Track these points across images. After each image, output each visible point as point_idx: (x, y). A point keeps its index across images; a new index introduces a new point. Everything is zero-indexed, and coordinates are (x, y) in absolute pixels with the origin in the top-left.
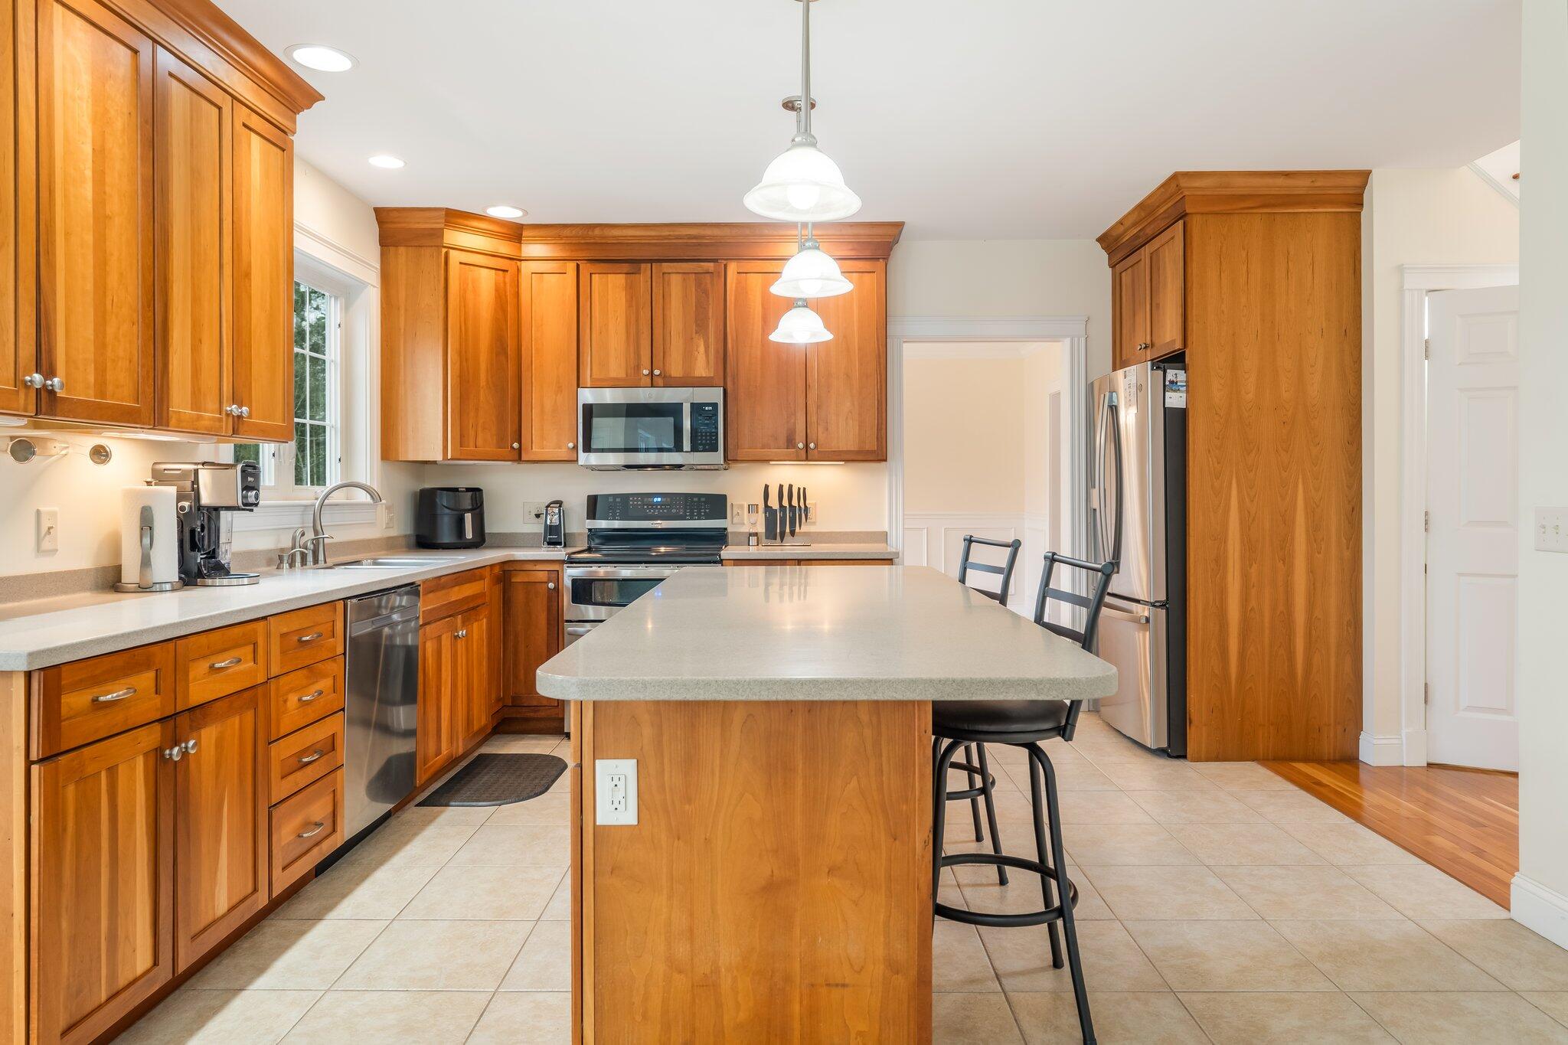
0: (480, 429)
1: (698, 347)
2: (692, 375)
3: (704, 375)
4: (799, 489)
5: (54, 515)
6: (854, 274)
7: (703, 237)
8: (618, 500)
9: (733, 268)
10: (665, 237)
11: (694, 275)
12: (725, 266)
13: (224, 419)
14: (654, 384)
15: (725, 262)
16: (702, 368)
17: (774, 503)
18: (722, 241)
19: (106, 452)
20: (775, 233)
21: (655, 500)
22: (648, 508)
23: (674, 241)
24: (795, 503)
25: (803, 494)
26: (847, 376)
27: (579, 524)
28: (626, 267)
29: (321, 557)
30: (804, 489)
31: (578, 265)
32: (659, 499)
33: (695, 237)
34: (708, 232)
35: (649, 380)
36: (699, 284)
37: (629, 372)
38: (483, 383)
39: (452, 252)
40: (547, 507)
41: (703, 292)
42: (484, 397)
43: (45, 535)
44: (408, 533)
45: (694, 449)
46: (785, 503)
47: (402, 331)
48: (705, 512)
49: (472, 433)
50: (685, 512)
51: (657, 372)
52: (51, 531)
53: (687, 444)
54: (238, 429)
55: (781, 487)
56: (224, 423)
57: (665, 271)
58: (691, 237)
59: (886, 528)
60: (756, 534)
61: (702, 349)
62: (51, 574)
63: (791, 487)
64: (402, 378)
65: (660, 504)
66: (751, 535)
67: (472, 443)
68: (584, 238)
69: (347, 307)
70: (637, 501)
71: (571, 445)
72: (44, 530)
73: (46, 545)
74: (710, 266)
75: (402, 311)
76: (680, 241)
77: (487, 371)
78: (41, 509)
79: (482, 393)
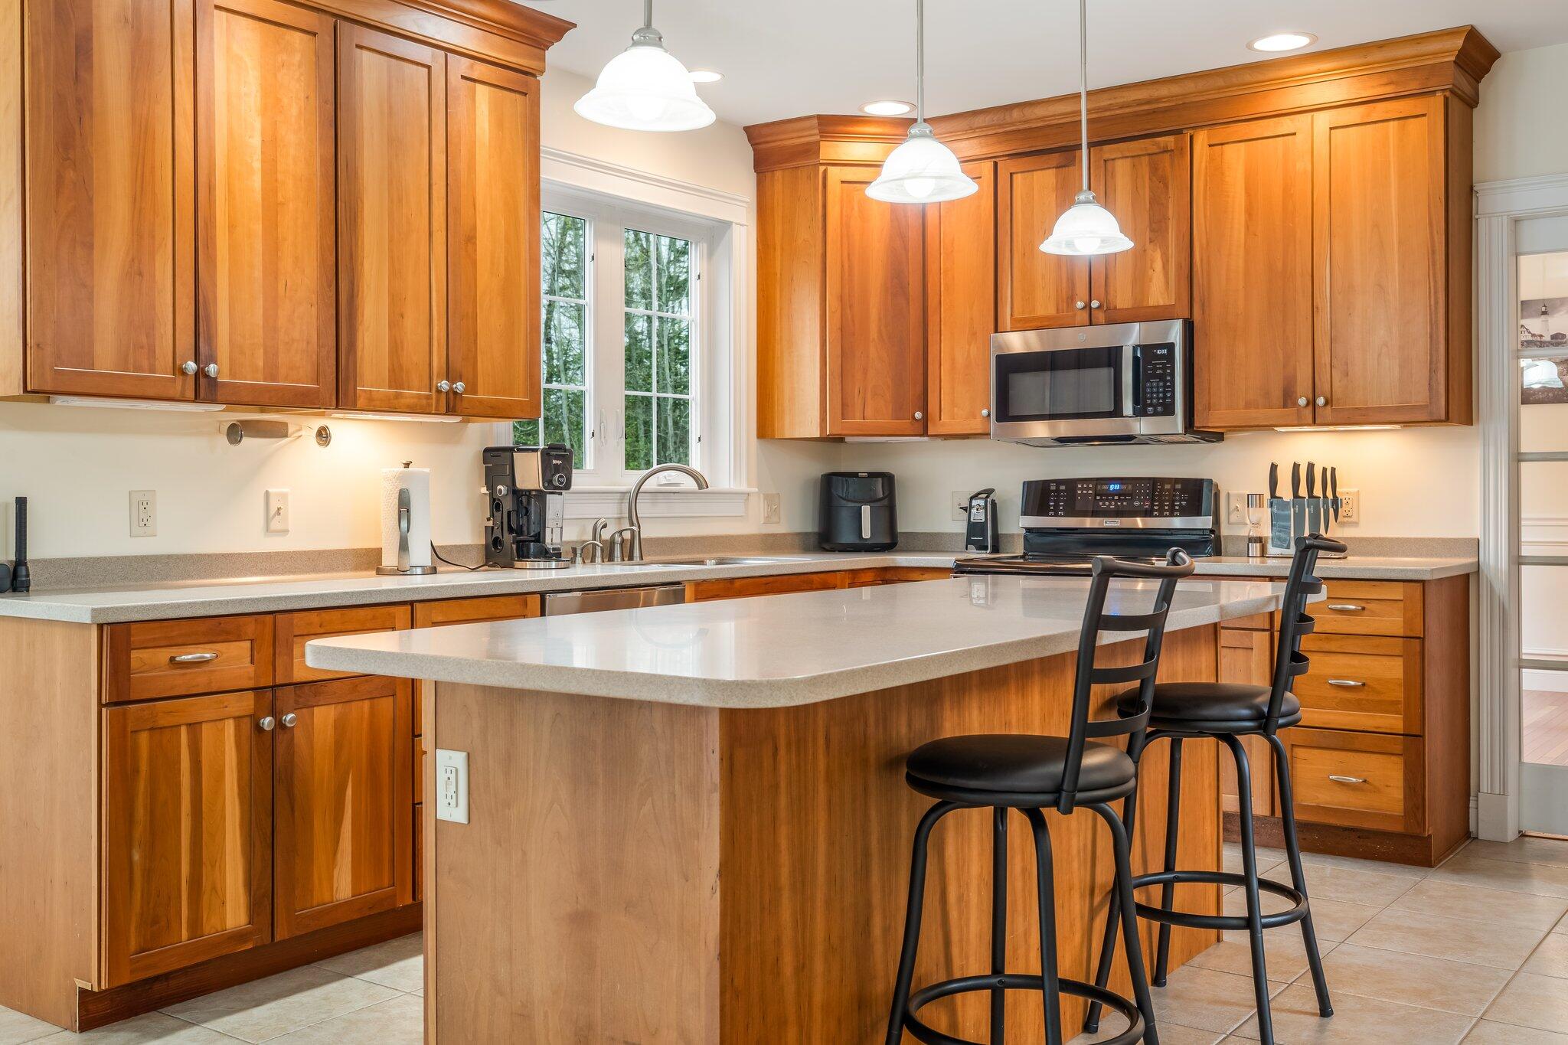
0: (869, 395)
1: (1152, 261)
2: (1145, 304)
3: (1161, 303)
4: (1325, 470)
5: (283, 496)
6: (1391, 123)
7: (1158, 100)
8: (1063, 488)
9: (1201, 138)
10: (1106, 109)
11: (1147, 158)
12: (1191, 138)
13: (434, 397)
14: (1094, 320)
15: (1191, 132)
16: (1159, 293)
17: (1285, 491)
18: (1187, 101)
19: (327, 434)
20: (1261, 77)
21: (1112, 487)
22: (1101, 499)
23: (1118, 112)
24: (1318, 491)
25: (1331, 478)
26: (1380, 285)
27: (1016, 523)
28: (1055, 158)
29: (637, 553)
30: (1333, 470)
31: (996, 164)
32: (1117, 487)
33: (1148, 102)
34: (1163, 91)
35: (1085, 315)
36: (1154, 169)
37: (1060, 307)
38: (874, 333)
39: (831, 169)
40: (972, 498)
41: (1159, 180)
42: (876, 357)
43: (275, 515)
44: (810, 530)
45: (1140, 412)
46: (1303, 491)
47: (779, 275)
48: (1180, 505)
49: (858, 402)
50: (1152, 505)
51: (1095, 304)
52: (281, 511)
53: (1128, 407)
54: (454, 406)
55: (1296, 467)
56: (434, 402)
57: (1107, 156)
58: (1140, 103)
59: (1477, 533)
60: (1259, 540)
61: (1158, 265)
63: (1311, 466)
64: (778, 337)
65: (1119, 493)
66: (1251, 540)
67: (858, 414)
68: (1000, 126)
69: (711, 254)
70: (1088, 489)
71: (985, 412)
72: (273, 510)
73: (275, 524)
74: (1170, 141)
75: (778, 253)
76: (1128, 110)
77: (880, 319)
78: (270, 490)
79: (872, 350)
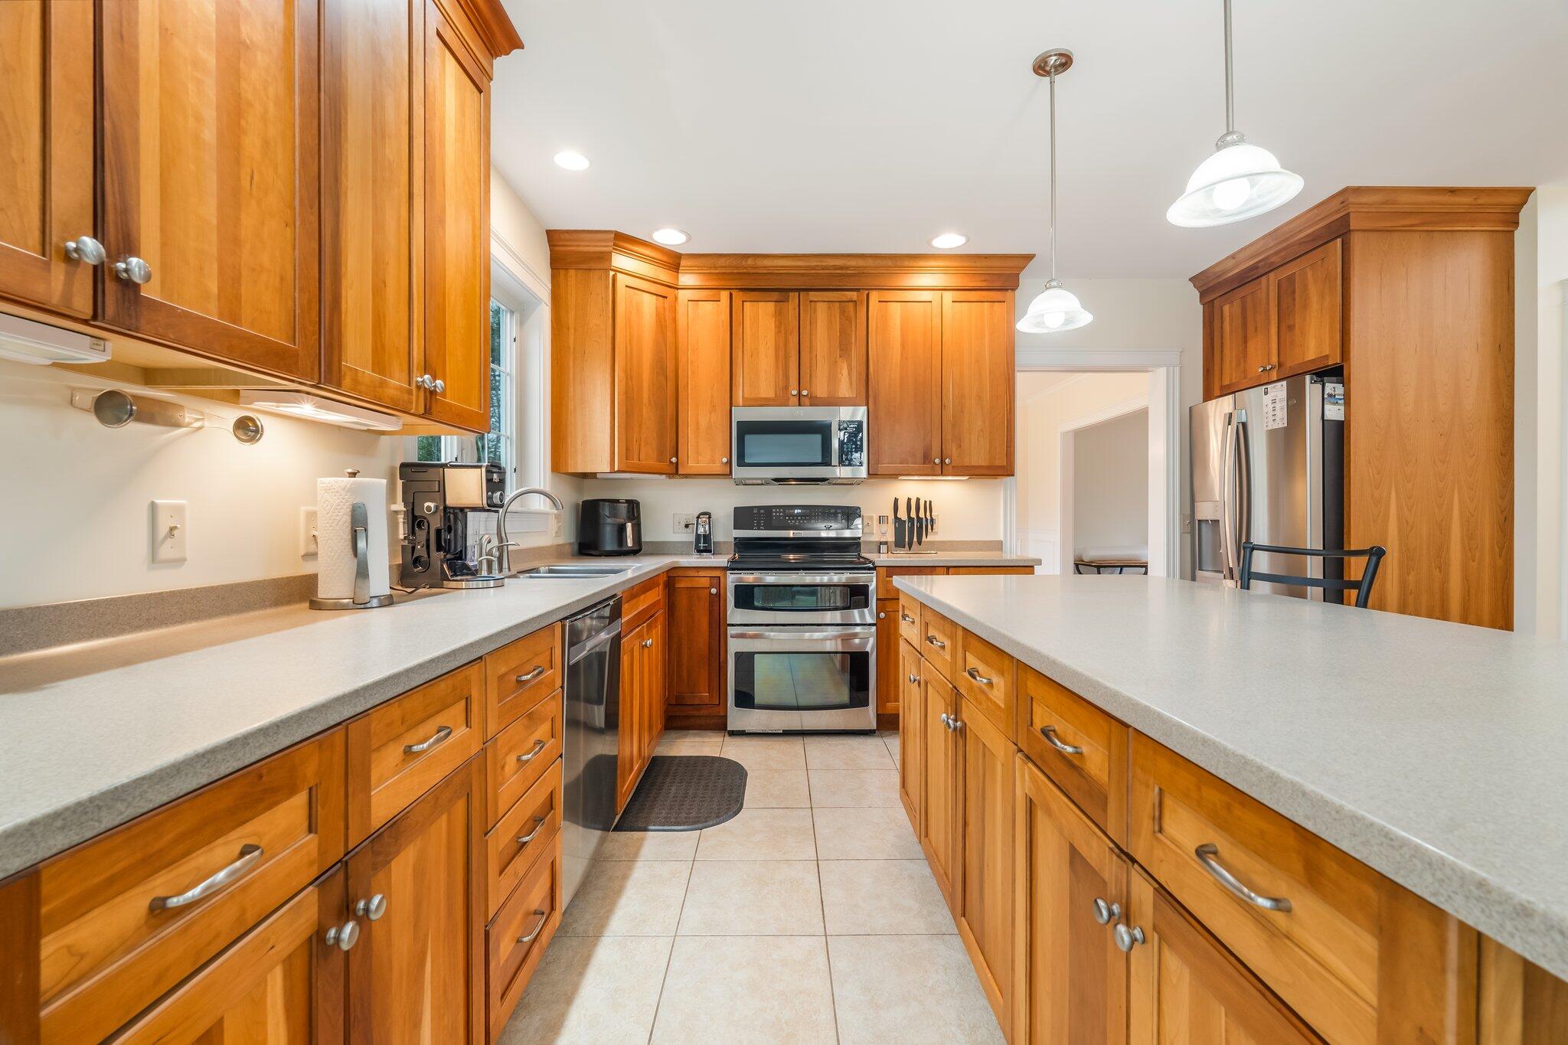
0: (643, 444)
1: (841, 369)
2: (836, 396)
3: (847, 396)
4: (926, 502)
5: (179, 510)
6: (986, 303)
7: (847, 268)
8: (762, 511)
9: (874, 296)
10: (813, 268)
11: (838, 304)
12: (868, 295)
13: (414, 392)
14: (802, 403)
15: (867, 292)
16: (845, 390)
17: (903, 514)
18: (866, 272)
19: (257, 426)
20: (915, 264)
21: (796, 511)
22: (789, 519)
23: (821, 272)
24: (922, 515)
25: (929, 506)
26: (979, 396)
27: (725, 533)
28: (775, 295)
29: (505, 565)
30: (930, 502)
31: (731, 295)
32: (799, 511)
33: (841, 268)
34: (852, 263)
35: (796, 400)
36: (843, 312)
37: (778, 393)
38: (645, 400)
39: (619, 275)
40: (698, 517)
41: (846, 321)
42: (647, 414)
43: (165, 538)
44: (572, 541)
45: (841, 463)
46: (913, 514)
47: (572, 349)
49: (636, 448)
51: (805, 393)
52: (175, 532)
53: (835, 460)
54: (430, 408)
55: (909, 500)
56: (414, 398)
57: (812, 299)
58: (836, 268)
59: (1002, 539)
60: (886, 543)
61: (845, 372)
62: (172, 594)
63: (918, 500)
64: (571, 395)
65: (798, 515)
66: (881, 543)
67: (636, 457)
68: (736, 267)
69: (522, 323)
70: (780, 512)
71: (725, 460)
72: (163, 530)
73: (166, 551)
74: (853, 295)
75: (572, 331)
76: (826, 272)
77: (649, 390)
78: (157, 501)
79: (645, 410)
